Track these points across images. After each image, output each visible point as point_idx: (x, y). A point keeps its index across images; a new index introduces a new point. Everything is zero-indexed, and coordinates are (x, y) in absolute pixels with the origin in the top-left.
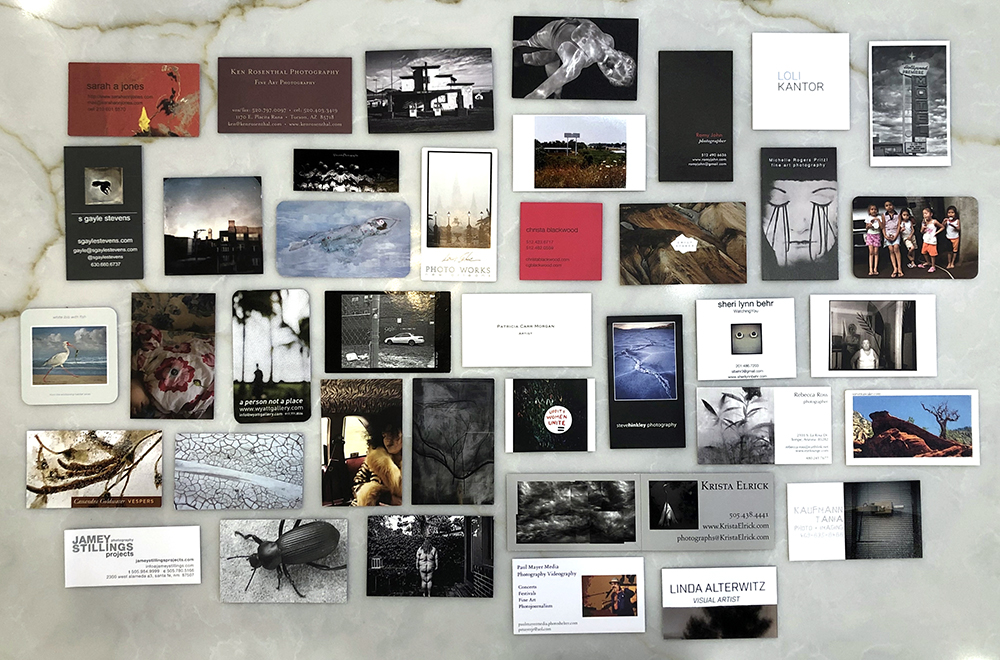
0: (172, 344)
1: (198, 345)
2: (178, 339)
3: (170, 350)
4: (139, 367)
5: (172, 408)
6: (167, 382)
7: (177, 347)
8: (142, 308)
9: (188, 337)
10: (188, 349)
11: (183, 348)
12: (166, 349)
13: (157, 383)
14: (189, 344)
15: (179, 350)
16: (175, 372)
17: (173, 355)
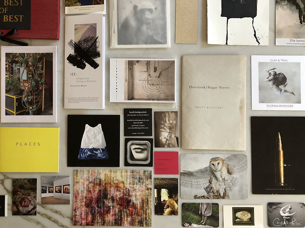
0: (25, 193)
1: (32, 194)
2: (26, 192)
3: (24, 195)
4: (15, 200)
5: (25, 212)
6: (23, 205)
7: (26, 194)
8: (16, 183)
9: (29, 191)
10: (29, 195)
11: (28, 194)
12: (22, 195)
13: (20, 205)
14: (29, 194)
15: (27, 195)
16: (25, 202)
17: (25, 197)
